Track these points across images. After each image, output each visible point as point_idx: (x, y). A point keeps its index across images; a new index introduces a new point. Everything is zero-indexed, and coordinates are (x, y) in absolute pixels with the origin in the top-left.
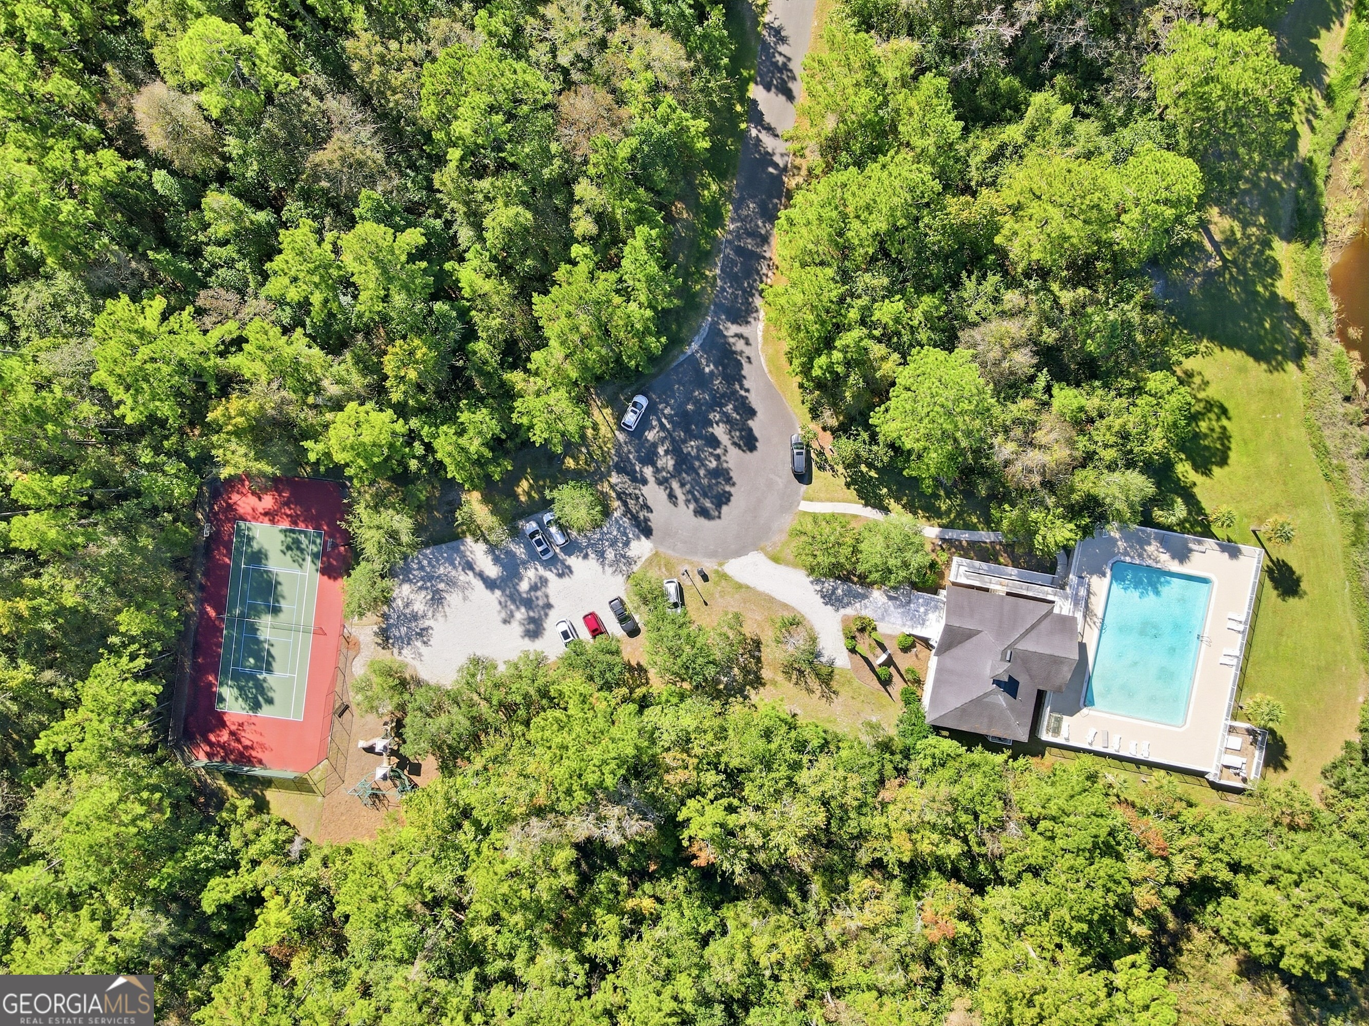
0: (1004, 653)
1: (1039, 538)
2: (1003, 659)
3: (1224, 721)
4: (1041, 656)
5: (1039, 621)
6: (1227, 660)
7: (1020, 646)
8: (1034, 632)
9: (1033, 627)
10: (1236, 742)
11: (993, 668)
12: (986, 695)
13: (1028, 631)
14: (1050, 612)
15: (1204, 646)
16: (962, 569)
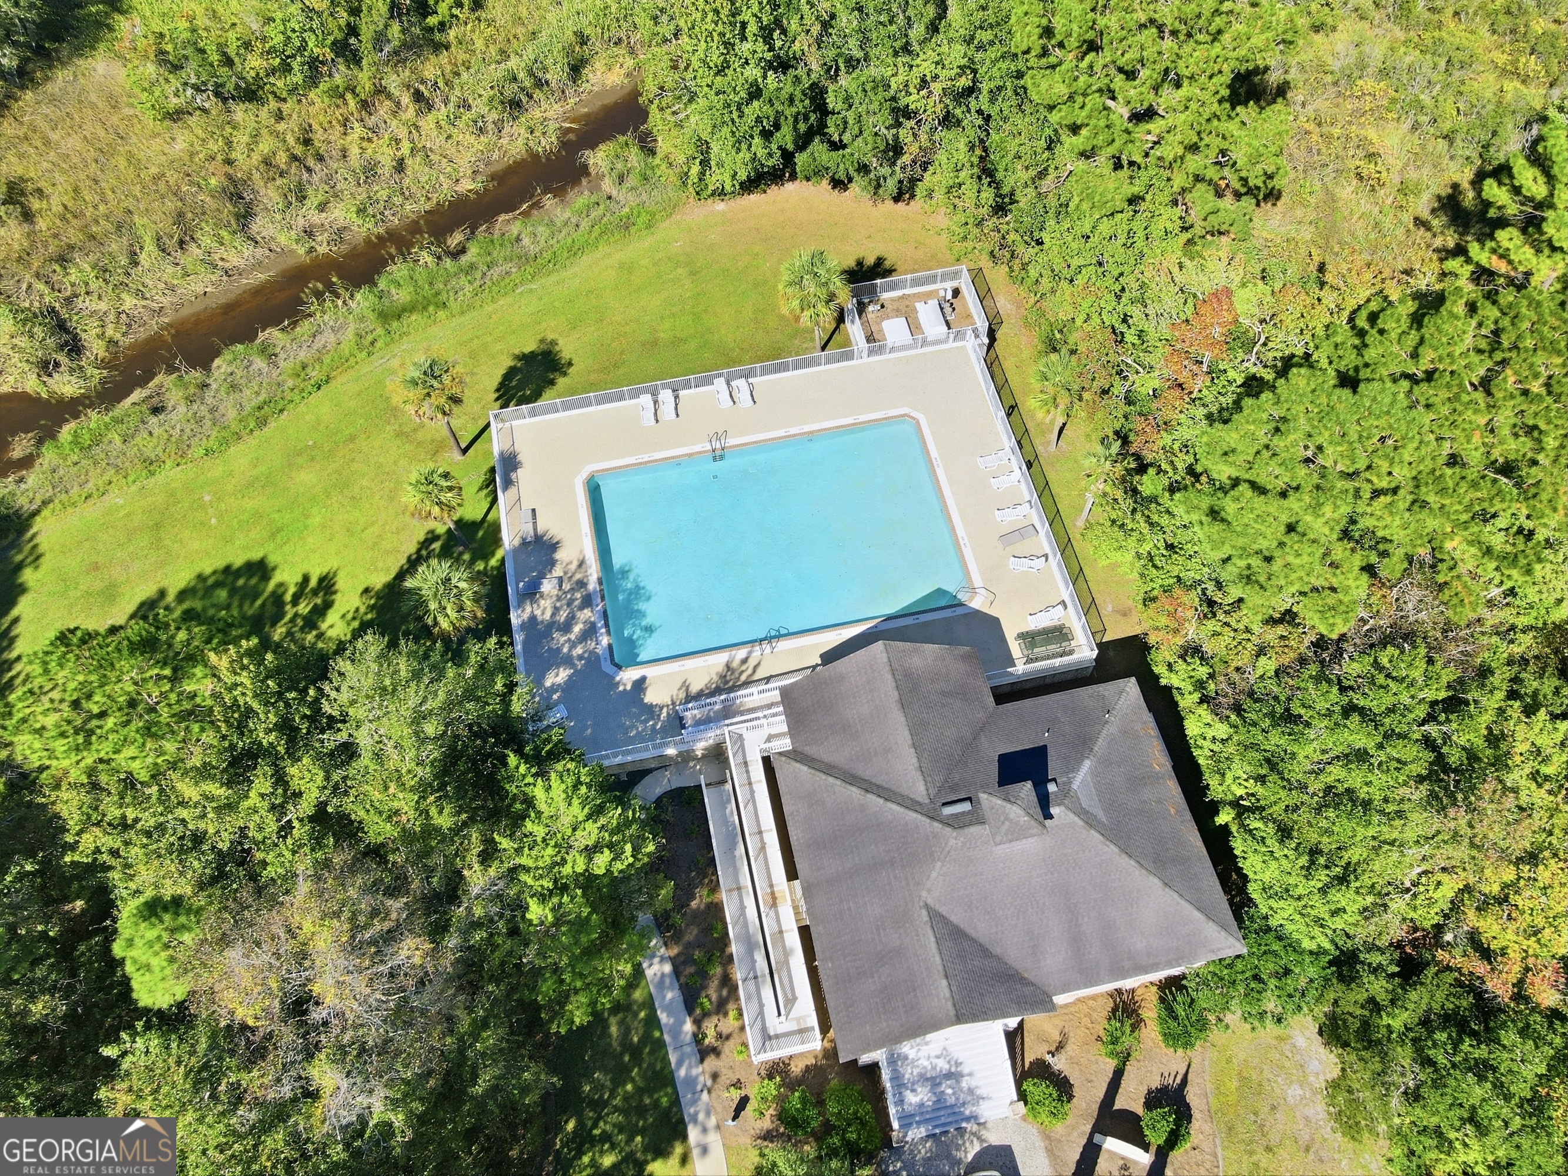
0: (957, 823)
1: (602, 862)
2: (976, 818)
3: (863, 361)
4: (916, 729)
5: (828, 769)
6: (744, 396)
7: (919, 790)
8: (865, 771)
9: (851, 779)
10: (894, 329)
11: (1018, 834)
12: (1090, 820)
13: (869, 787)
14: (794, 755)
15: (731, 442)
16: (775, 1024)
